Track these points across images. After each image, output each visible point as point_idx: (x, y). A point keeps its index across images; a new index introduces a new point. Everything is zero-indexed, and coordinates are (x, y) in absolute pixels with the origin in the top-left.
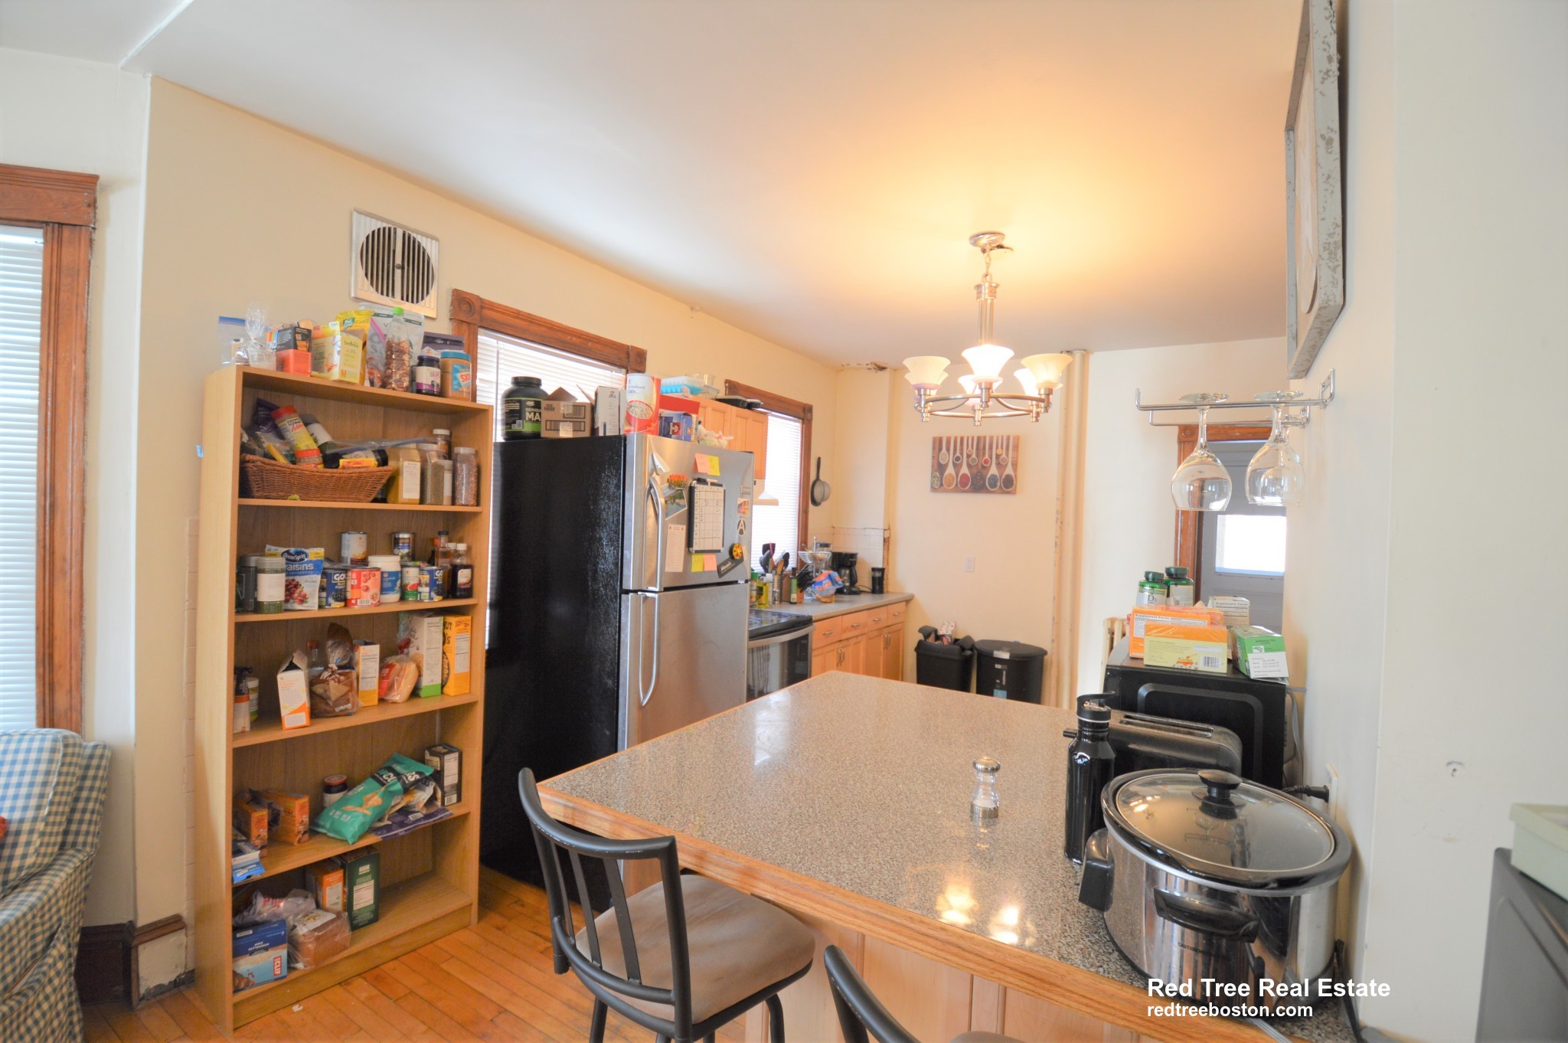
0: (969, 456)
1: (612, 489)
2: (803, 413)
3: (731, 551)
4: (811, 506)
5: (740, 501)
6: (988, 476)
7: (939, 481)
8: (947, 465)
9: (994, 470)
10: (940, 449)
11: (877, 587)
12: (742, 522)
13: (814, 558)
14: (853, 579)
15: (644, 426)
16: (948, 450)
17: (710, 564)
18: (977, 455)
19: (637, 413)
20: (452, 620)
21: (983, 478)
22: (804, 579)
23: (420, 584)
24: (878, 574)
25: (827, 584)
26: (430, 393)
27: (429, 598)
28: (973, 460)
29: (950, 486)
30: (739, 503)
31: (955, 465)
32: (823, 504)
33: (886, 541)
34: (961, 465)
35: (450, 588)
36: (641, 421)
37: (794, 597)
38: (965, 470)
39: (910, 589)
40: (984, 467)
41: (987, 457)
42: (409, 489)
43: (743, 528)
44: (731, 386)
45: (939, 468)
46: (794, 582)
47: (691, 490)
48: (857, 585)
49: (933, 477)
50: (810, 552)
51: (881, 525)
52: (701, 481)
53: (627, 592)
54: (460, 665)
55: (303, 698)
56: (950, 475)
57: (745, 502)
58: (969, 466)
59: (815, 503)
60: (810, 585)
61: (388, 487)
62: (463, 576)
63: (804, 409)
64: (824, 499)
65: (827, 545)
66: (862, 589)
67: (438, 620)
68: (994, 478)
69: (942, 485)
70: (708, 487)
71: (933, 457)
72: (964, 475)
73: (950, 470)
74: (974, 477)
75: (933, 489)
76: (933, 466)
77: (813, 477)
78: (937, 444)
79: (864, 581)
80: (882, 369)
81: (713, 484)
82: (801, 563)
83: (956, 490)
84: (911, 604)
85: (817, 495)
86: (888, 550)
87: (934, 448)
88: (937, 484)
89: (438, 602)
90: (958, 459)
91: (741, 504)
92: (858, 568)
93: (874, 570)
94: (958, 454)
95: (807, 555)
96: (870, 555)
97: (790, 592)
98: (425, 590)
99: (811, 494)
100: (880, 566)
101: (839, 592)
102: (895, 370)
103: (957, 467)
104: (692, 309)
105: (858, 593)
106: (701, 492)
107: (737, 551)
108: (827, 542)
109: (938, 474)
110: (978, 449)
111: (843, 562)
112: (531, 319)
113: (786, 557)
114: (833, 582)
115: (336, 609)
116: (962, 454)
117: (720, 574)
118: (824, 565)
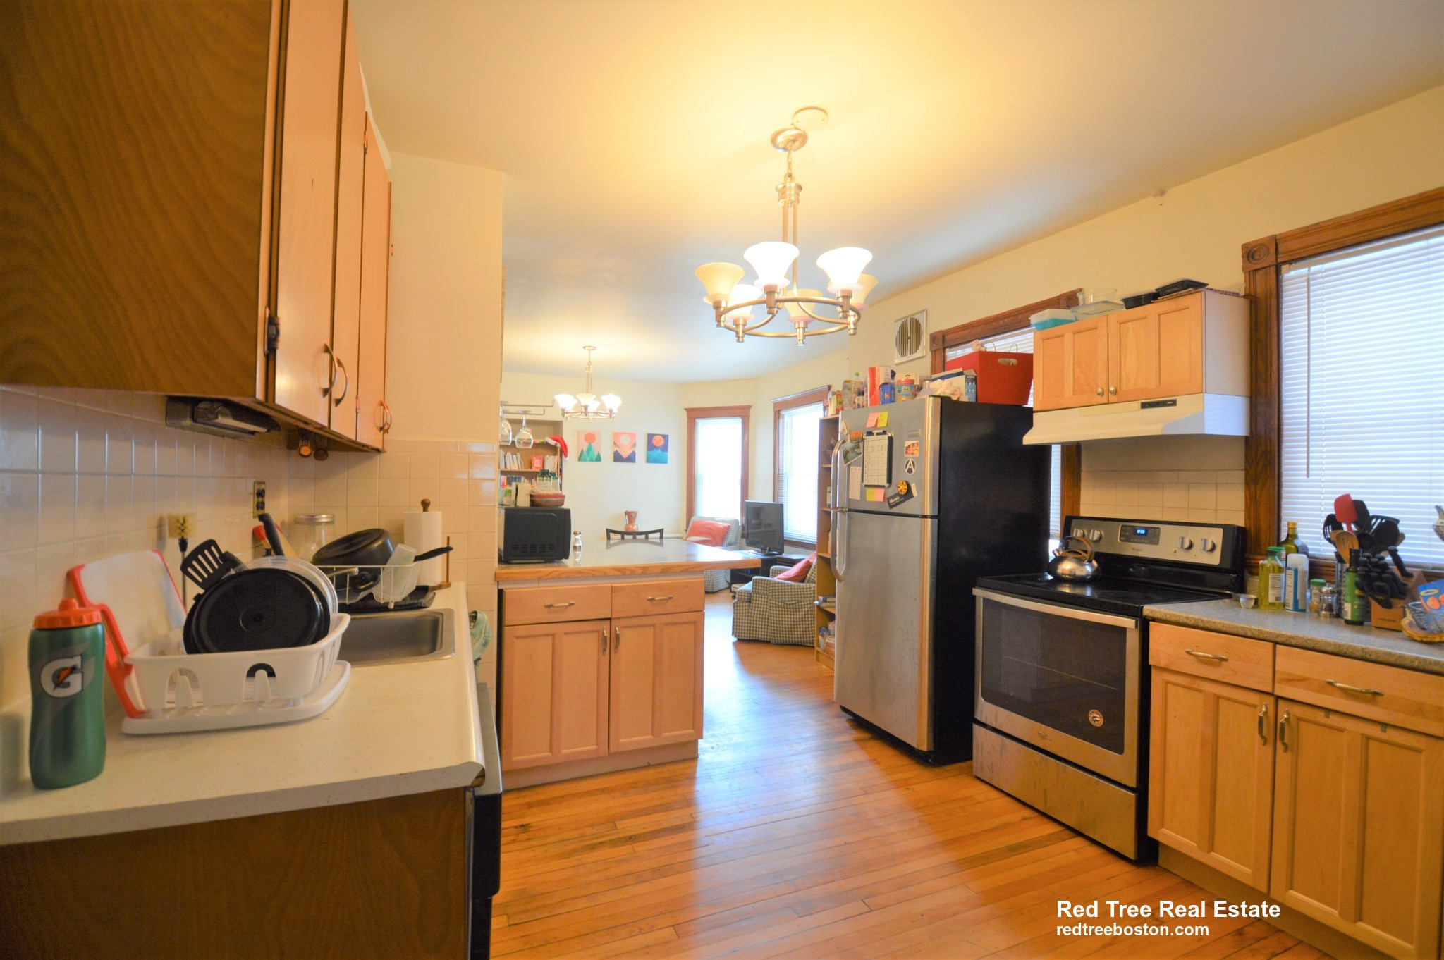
12: (910, 462)
17: (880, 496)
30: (906, 445)
43: (912, 467)
47: (864, 441)
57: (913, 444)
70: (875, 437)
81: (878, 434)
91: (909, 446)
117: (887, 506)
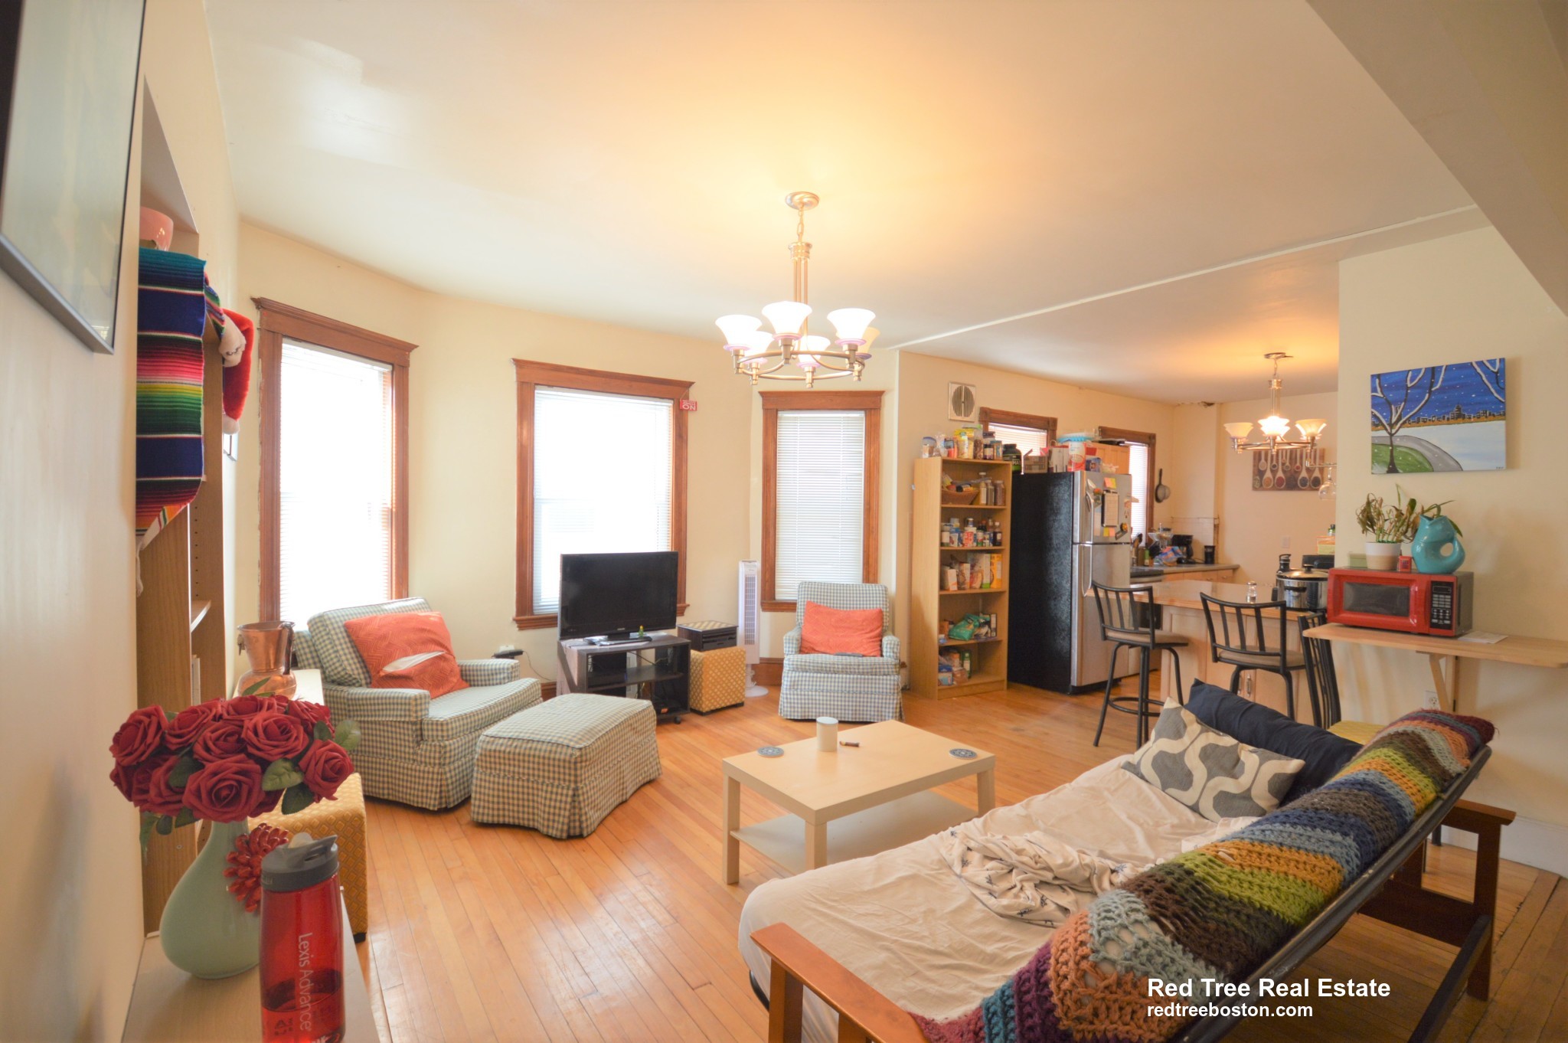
0: (1283, 464)
1: (1066, 497)
2: (1149, 440)
3: (1121, 527)
4: (1155, 503)
5: (1126, 500)
6: (1300, 478)
7: (1259, 481)
8: (1265, 471)
9: (1304, 474)
10: (1260, 460)
11: (1209, 560)
12: (1126, 511)
13: (1160, 537)
14: (1189, 553)
15: (1078, 466)
16: (1266, 460)
17: (1112, 532)
18: (1290, 463)
19: (1074, 460)
20: (995, 555)
21: (1296, 480)
22: (1154, 550)
23: (984, 539)
24: (1209, 550)
25: (1171, 555)
26: (990, 459)
27: (988, 544)
28: (1287, 467)
29: (1267, 485)
30: (1124, 504)
31: (1272, 471)
32: (1165, 501)
33: (1216, 527)
34: (1277, 471)
35: (994, 541)
36: (1076, 464)
37: (1147, 561)
38: (1280, 474)
39: (1235, 561)
40: (1296, 472)
41: (1298, 464)
42: (983, 500)
43: (1127, 515)
44: (1103, 431)
45: (1259, 473)
46: (1147, 552)
47: (1103, 496)
48: (1193, 558)
49: (1254, 479)
50: (1158, 533)
51: (1212, 515)
52: (1108, 491)
53: (1076, 544)
54: (998, 575)
55: (955, 580)
56: (1269, 478)
57: (1128, 501)
58: (1284, 472)
59: (1158, 500)
60: (1158, 554)
61: (975, 498)
62: (999, 537)
63: (1150, 438)
64: (1165, 497)
65: (1168, 530)
66: (1197, 561)
67: (988, 555)
68: (1304, 479)
69: (1261, 485)
70: (1111, 494)
71: (1254, 466)
72: (1280, 478)
73: (1268, 474)
74: (1288, 479)
75: (1255, 489)
76: (1254, 472)
77: (1156, 483)
78: (1257, 456)
79: (1199, 555)
80: (1210, 404)
81: (1113, 493)
82: (1149, 540)
83: (1274, 489)
84: (1238, 572)
85: (1160, 494)
86: (1218, 533)
87: (1254, 459)
88: (1257, 485)
89: (991, 547)
90: (1274, 466)
91: (1126, 502)
92: (1193, 546)
93: (1206, 547)
94: (1274, 463)
95: (1154, 536)
96: (1203, 536)
97: (1143, 559)
98: (987, 542)
99: (1155, 494)
100: (1211, 544)
101: (1179, 562)
102: (1222, 404)
103: (1274, 472)
104: (1080, 388)
105: (1194, 563)
106: (1108, 497)
107: (1124, 527)
108: (1169, 527)
109: (1258, 478)
110: (1291, 459)
111: (1182, 541)
112: (1008, 414)
113: (1140, 536)
114: (1175, 553)
115: (961, 547)
116: (1277, 462)
117: (1116, 538)
118: (1166, 543)
